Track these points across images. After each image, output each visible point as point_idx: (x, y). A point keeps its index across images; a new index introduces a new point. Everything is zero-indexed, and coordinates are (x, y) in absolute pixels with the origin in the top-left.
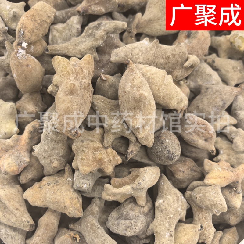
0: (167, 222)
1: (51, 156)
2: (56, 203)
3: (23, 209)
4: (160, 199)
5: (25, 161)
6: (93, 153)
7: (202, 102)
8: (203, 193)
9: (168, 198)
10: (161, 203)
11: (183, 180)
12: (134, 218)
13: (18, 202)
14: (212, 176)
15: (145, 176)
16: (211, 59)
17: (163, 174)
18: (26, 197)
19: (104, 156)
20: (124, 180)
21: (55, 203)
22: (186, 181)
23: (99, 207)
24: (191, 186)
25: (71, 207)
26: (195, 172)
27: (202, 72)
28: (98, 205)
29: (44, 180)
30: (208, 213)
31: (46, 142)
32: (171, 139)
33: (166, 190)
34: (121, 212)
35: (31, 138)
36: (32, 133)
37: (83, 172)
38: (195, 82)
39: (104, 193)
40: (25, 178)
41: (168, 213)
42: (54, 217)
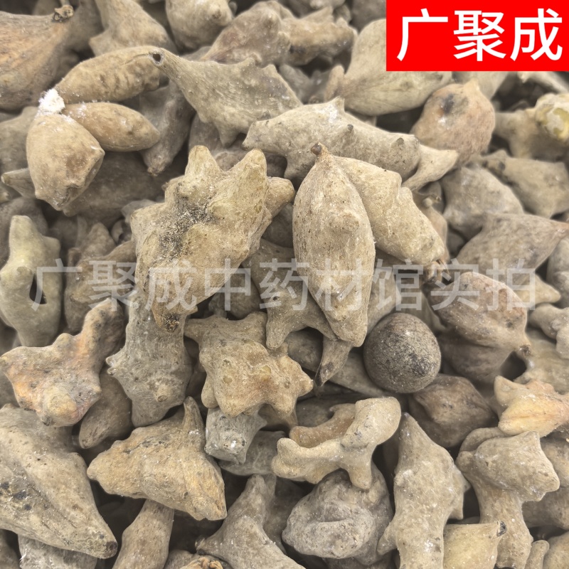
0: (425, 520)
1: (150, 375)
2: (165, 487)
3: (88, 507)
4: (406, 470)
5: (89, 392)
6: (249, 366)
7: (485, 249)
8: (501, 453)
9: (424, 465)
10: (409, 478)
11: (450, 426)
12: (348, 517)
13: (78, 491)
14: (517, 412)
15: (370, 417)
16: (496, 159)
17: (406, 414)
18: (94, 473)
19: (273, 372)
20: (319, 432)
21: (162, 486)
22: (457, 428)
23: (264, 497)
24: (469, 440)
25: (200, 496)
26: (476, 407)
27: (479, 186)
28: (262, 490)
29: (135, 435)
30: (513, 499)
31: (139, 342)
32: (416, 330)
33: (418, 448)
34: (317, 506)
35: (99, 339)
36: (101, 328)
37: (230, 409)
38: (464, 211)
39: (278, 461)
40: (91, 434)
41: (427, 499)
42: (158, 522)
